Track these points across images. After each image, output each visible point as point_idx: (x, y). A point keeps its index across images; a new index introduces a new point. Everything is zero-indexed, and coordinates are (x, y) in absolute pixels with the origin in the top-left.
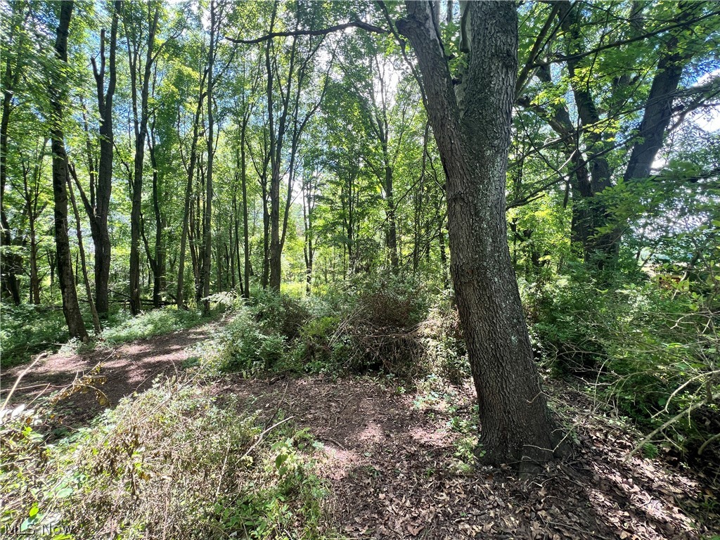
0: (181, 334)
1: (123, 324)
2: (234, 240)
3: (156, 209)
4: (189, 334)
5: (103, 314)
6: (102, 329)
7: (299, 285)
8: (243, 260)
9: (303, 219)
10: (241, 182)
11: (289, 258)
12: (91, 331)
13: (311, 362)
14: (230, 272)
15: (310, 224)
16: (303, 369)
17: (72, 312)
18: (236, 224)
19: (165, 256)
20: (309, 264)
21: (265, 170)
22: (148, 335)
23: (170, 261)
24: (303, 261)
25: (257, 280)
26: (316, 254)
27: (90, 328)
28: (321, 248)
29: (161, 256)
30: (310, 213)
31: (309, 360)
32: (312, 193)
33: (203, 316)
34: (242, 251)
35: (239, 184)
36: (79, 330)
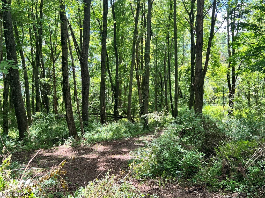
0: (129, 140)
1: (96, 130)
2: (167, 69)
3: (116, 49)
4: (134, 141)
5: (85, 122)
6: (85, 132)
7: (222, 107)
8: (173, 85)
9: (227, 48)
10: (173, 21)
11: (213, 83)
12: (79, 133)
13: (226, 180)
14: (164, 95)
15: (234, 51)
16: (218, 185)
17: (70, 120)
18: (169, 56)
19: (121, 83)
20: (232, 89)
21: (192, 8)
22: (109, 139)
23: (125, 87)
24: (226, 85)
25: (184, 102)
26: (239, 79)
27: (79, 130)
28: (244, 73)
29: (118, 83)
30: (233, 41)
31: (224, 178)
32: (236, 22)
33: (144, 128)
34: (173, 78)
35: (172, 23)
36: (73, 132)
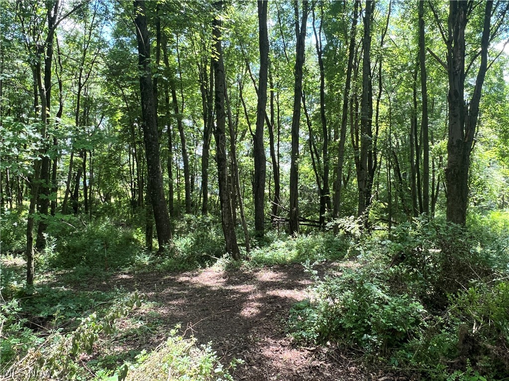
0: (321, 266)
17: (228, 227)
22: (289, 261)
36: (233, 246)
